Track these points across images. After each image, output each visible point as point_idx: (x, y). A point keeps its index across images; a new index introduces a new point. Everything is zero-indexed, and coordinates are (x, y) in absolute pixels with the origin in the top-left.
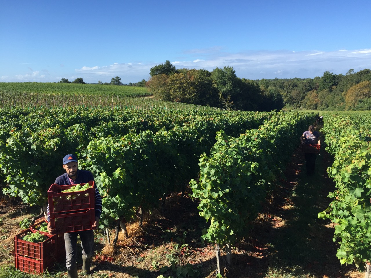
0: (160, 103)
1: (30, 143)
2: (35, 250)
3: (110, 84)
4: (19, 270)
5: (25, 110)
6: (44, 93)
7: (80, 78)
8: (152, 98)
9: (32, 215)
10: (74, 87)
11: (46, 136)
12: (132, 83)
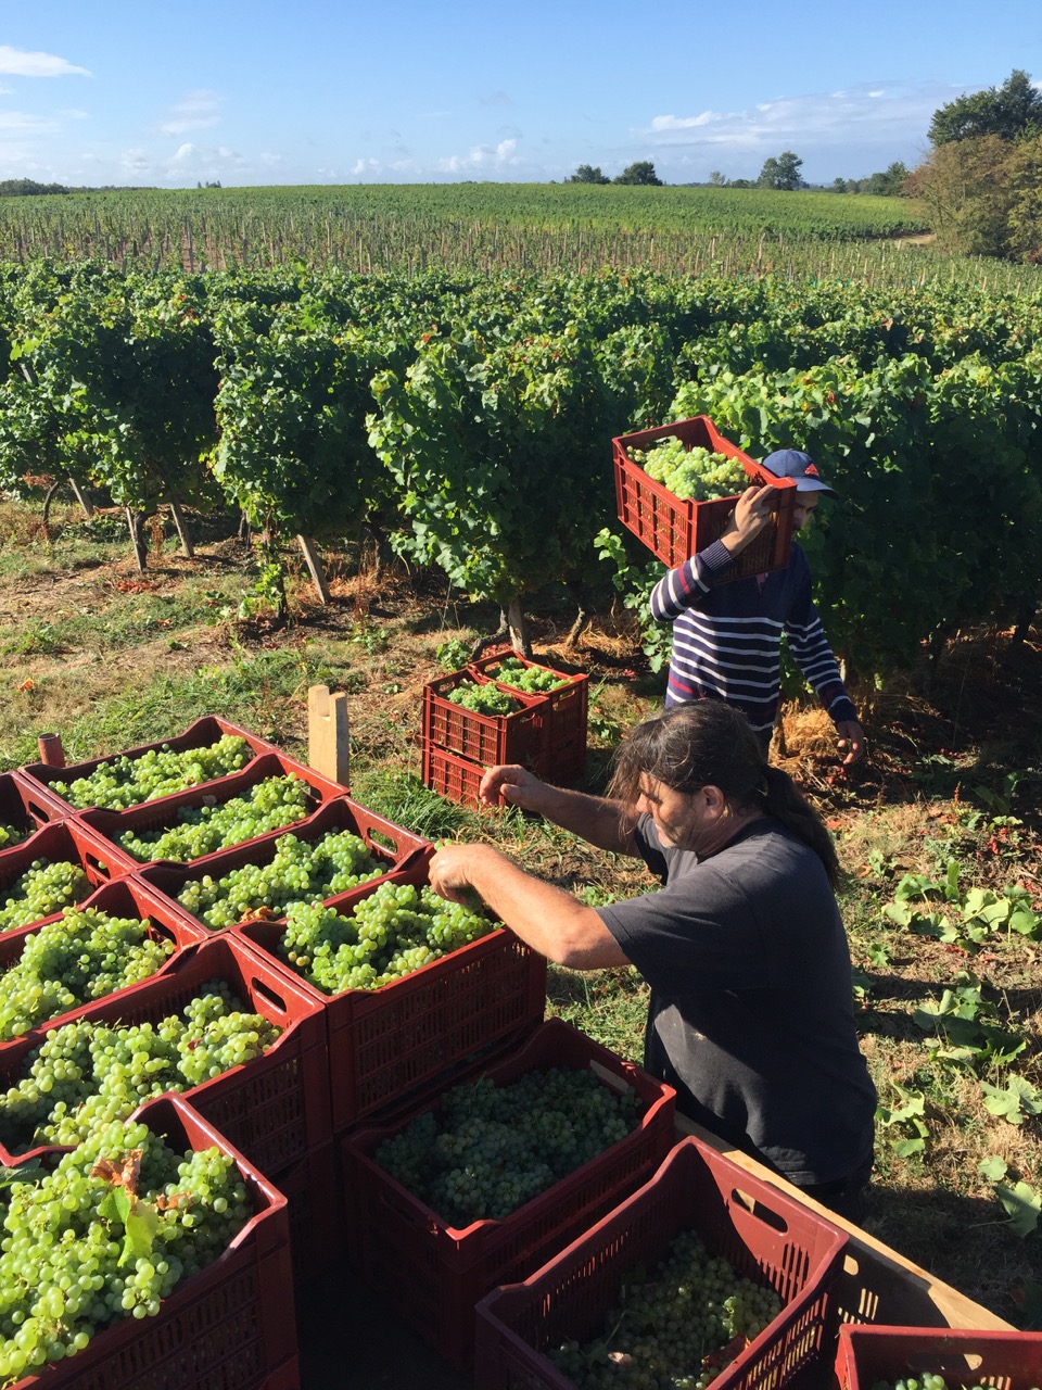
0: (957, 265)
1: (477, 384)
2: (482, 739)
3: (755, 186)
4: (434, 791)
5: (457, 279)
6: (517, 225)
7: (645, 164)
8: (922, 245)
9: (472, 634)
10: (620, 201)
11: (531, 365)
12: (846, 180)
